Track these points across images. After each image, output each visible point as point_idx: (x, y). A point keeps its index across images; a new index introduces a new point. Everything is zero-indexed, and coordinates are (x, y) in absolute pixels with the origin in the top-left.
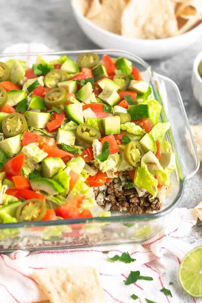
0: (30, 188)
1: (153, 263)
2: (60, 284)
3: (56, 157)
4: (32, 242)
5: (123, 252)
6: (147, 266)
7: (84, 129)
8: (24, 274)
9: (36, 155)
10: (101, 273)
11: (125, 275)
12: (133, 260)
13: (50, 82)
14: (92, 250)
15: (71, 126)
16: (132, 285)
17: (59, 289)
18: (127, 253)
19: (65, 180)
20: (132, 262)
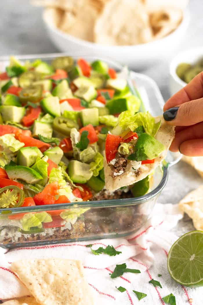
0: (7, 177)
1: (139, 256)
2: (42, 275)
3: (34, 146)
4: (10, 235)
5: (107, 246)
6: (134, 260)
7: (61, 121)
8: (3, 267)
9: (12, 145)
10: (85, 266)
11: (110, 270)
12: (119, 253)
13: (25, 82)
14: (74, 245)
15: (47, 119)
16: (119, 279)
17: (41, 281)
18: (111, 246)
19: (43, 167)
20: (117, 255)
